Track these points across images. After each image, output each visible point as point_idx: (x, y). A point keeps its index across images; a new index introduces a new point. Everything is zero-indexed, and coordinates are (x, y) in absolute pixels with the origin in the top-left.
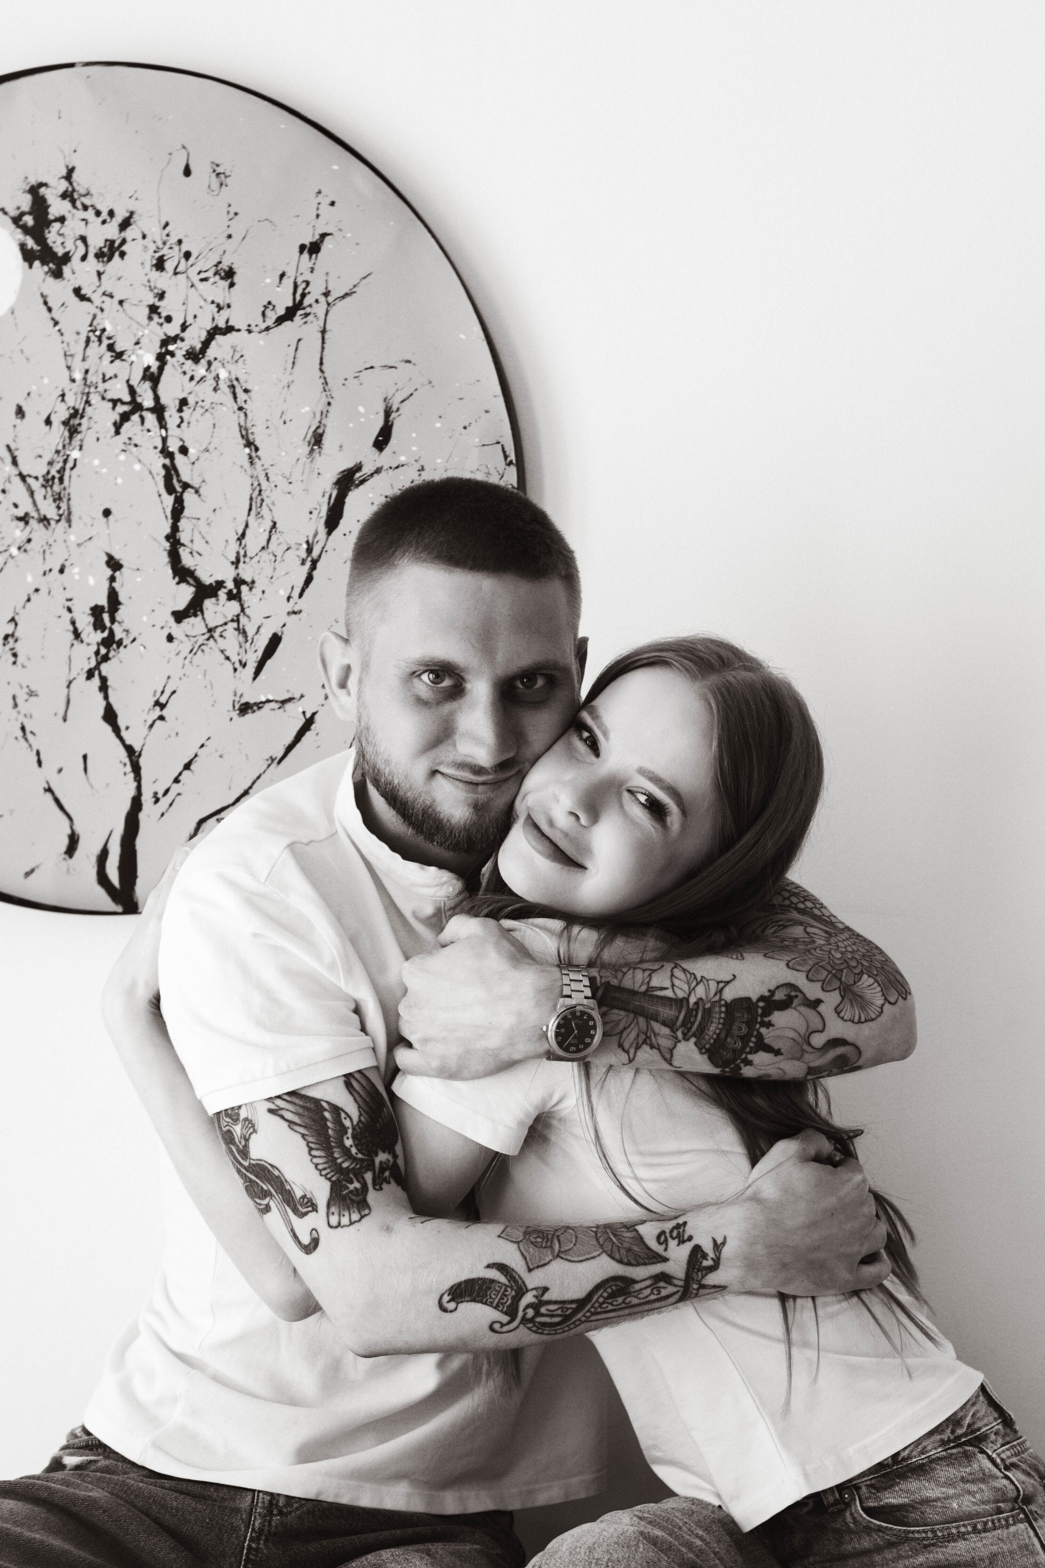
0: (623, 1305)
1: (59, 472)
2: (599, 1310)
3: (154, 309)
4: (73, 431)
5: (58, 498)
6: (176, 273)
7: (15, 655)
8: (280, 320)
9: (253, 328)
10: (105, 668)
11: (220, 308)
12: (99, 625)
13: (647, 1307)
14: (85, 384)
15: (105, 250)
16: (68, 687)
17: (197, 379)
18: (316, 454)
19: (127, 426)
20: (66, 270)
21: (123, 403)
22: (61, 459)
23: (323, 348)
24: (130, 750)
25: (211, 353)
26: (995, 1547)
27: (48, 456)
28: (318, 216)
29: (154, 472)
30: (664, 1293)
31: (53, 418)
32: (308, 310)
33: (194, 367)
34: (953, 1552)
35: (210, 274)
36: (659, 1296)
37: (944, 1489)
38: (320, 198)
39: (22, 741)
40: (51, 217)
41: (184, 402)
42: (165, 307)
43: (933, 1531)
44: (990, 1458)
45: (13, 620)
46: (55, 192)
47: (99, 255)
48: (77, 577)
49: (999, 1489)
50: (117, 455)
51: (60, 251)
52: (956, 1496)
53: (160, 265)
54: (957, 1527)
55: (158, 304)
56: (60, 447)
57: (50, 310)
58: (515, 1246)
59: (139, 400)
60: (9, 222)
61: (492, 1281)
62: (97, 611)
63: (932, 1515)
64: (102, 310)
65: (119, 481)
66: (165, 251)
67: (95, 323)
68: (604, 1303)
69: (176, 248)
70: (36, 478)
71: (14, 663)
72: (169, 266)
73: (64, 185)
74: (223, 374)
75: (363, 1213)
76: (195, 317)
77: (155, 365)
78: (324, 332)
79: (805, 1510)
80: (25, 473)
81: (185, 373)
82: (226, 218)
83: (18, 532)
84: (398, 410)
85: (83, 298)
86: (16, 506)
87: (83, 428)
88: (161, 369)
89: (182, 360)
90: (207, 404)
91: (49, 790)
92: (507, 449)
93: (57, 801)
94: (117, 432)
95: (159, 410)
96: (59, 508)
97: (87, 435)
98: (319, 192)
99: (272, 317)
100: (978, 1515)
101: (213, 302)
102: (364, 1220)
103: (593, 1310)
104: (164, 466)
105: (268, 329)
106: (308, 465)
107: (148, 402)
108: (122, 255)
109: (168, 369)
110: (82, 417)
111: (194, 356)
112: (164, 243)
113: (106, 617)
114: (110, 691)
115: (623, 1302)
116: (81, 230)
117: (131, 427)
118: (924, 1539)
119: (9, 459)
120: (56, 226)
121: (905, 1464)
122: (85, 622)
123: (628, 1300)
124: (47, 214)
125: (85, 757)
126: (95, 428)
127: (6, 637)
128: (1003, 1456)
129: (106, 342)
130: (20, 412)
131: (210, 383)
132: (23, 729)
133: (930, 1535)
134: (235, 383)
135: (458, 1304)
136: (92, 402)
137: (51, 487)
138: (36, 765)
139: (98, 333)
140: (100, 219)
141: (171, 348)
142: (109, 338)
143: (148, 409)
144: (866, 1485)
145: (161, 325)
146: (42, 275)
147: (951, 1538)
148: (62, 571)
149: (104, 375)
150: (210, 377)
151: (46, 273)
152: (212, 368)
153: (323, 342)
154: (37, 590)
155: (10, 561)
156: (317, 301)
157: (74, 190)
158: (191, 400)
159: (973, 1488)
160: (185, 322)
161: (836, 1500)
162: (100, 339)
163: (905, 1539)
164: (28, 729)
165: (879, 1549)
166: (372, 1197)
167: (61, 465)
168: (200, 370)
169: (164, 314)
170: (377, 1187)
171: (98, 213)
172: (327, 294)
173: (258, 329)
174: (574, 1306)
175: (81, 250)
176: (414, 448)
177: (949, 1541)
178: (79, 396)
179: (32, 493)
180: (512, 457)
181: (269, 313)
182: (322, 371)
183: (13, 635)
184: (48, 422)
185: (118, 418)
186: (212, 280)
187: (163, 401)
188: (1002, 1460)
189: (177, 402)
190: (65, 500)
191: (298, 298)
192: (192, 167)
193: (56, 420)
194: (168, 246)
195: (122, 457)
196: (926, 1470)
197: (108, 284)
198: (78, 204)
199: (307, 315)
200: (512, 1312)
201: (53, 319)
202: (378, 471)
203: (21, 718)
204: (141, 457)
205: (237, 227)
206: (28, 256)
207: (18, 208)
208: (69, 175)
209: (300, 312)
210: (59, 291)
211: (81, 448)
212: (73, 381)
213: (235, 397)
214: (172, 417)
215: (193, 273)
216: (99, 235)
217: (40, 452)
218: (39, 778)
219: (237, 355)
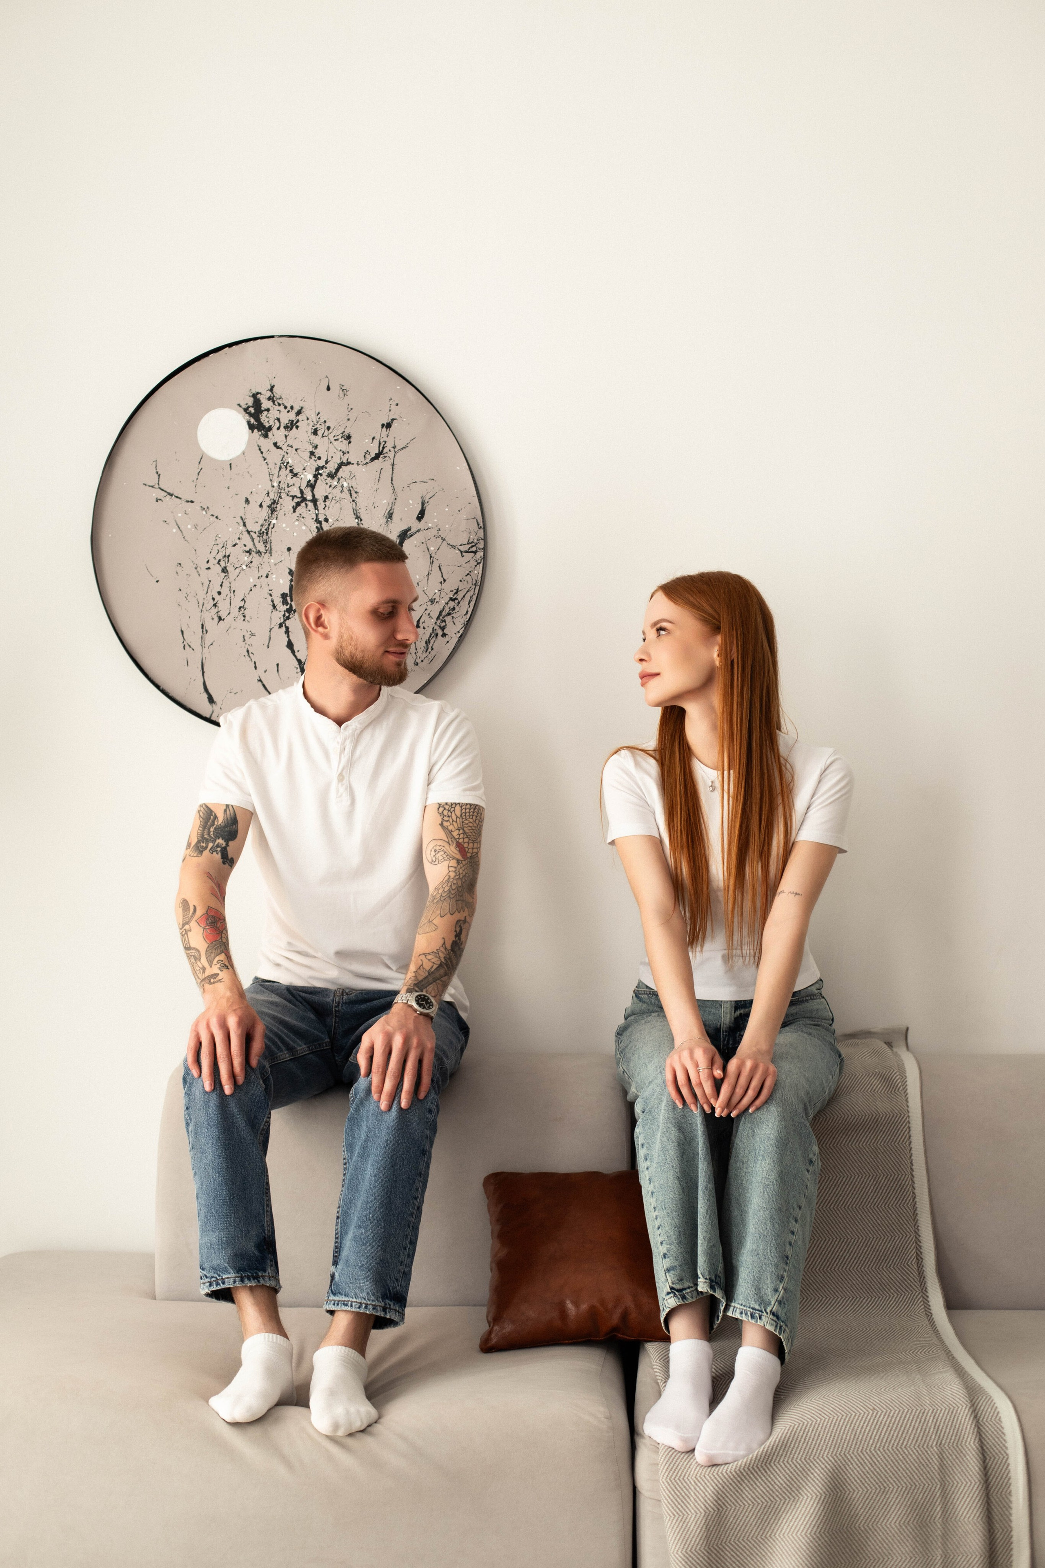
1: (266, 530)
3: (312, 453)
4: (273, 511)
5: (265, 542)
6: (323, 437)
7: (244, 616)
8: (373, 459)
9: (360, 463)
10: (287, 622)
11: (344, 453)
12: (285, 602)
14: (279, 488)
15: (289, 425)
16: (270, 631)
17: (333, 486)
18: (389, 523)
19: (299, 508)
20: (270, 434)
21: (297, 498)
22: (267, 524)
23: (393, 473)
24: (299, 661)
25: (340, 474)
27: (261, 522)
28: (390, 410)
29: (312, 530)
31: (263, 504)
32: (386, 455)
33: (331, 481)
35: (339, 437)
38: (391, 402)
39: (247, 657)
40: (263, 409)
41: (326, 497)
42: (318, 453)
45: (243, 599)
46: (265, 397)
47: (286, 427)
48: (274, 580)
50: (294, 522)
51: (267, 425)
53: (315, 432)
55: (314, 451)
56: (267, 518)
57: (262, 453)
59: (305, 496)
60: (242, 411)
62: (284, 596)
64: (287, 453)
65: (295, 534)
66: (318, 426)
67: (284, 459)
69: (323, 425)
70: (255, 532)
71: (244, 620)
72: (320, 433)
73: (269, 394)
74: (345, 484)
76: (332, 457)
77: (313, 480)
78: (393, 465)
80: (250, 530)
81: (327, 484)
82: (347, 410)
83: (246, 558)
84: (428, 502)
85: (278, 447)
86: (245, 546)
87: (278, 509)
88: (316, 482)
89: (326, 478)
90: (337, 499)
91: (260, 680)
92: (479, 521)
93: (264, 686)
94: (294, 511)
95: (314, 501)
96: (266, 547)
97: (280, 513)
98: (391, 399)
99: (369, 458)
101: (341, 450)
104: (317, 527)
105: (367, 463)
106: (385, 528)
107: (309, 497)
108: (297, 427)
109: (319, 482)
110: (277, 504)
111: (331, 476)
112: (318, 422)
113: (288, 598)
114: (290, 633)
116: (277, 415)
117: (301, 509)
119: (242, 524)
120: (266, 413)
122: (278, 601)
124: (261, 407)
125: (278, 665)
126: (284, 509)
127: (240, 608)
129: (289, 469)
130: (247, 501)
131: (339, 488)
132: (248, 651)
134: (351, 489)
136: (283, 497)
137: (262, 537)
138: (254, 668)
139: (285, 464)
140: (287, 410)
141: (320, 472)
142: (291, 467)
143: (309, 501)
145: (316, 461)
146: (259, 436)
148: (267, 577)
149: (288, 484)
150: (339, 486)
151: (260, 435)
152: (340, 482)
153: (393, 470)
154: (255, 586)
155: (242, 571)
156: (390, 451)
157: (274, 396)
158: (330, 497)
160: (327, 460)
162: (286, 468)
164: (250, 652)
167: (267, 526)
168: (335, 483)
169: (317, 456)
171: (286, 407)
172: (394, 447)
173: (362, 463)
175: (277, 425)
176: (436, 520)
178: (276, 494)
179: (253, 540)
180: (481, 525)
181: (367, 456)
182: (392, 484)
183: (243, 607)
184: (261, 506)
185: (295, 504)
186: (340, 440)
187: (316, 497)
189: (323, 497)
190: (269, 543)
191: (381, 449)
192: (330, 386)
193: (265, 505)
194: (319, 423)
195: (297, 523)
197: (290, 441)
198: (276, 403)
199: (385, 457)
201: (263, 457)
202: (418, 531)
203: (247, 646)
204: (306, 523)
205: (352, 416)
206: (251, 427)
207: (247, 404)
208: (271, 390)
209: (381, 456)
210: (266, 444)
211: (277, 519)
212: (273, 487)
213: (351, 496)
214: (321, 504)
215: (331, 436)
216: (286, 418)
217: (257, 520)
218: (255, 675)
219: (352, 476)
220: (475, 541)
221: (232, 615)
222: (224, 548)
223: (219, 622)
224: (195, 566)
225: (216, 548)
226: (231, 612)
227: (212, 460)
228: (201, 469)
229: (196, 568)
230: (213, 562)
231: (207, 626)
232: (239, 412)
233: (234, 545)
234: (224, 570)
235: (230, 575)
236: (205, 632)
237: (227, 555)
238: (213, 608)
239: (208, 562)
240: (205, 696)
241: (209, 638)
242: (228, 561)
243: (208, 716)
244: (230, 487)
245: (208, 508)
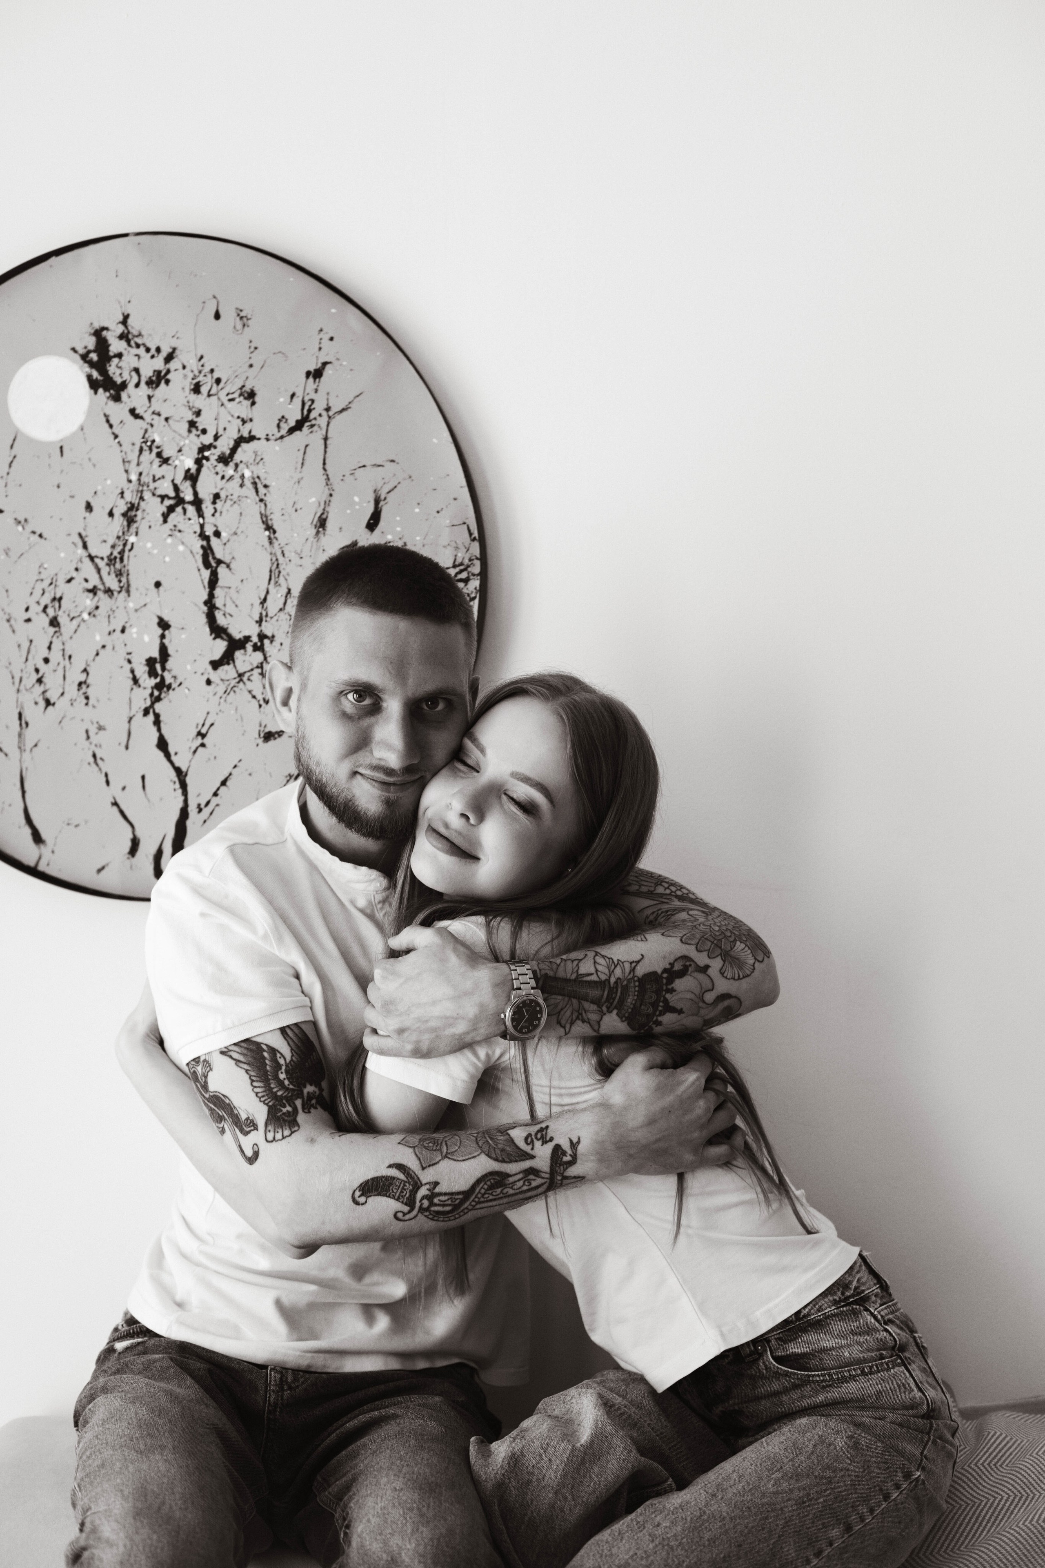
0: (501, 1195)
1: (120, 553)
2: (482, 1199)
3: (192, 424)
4: (131, 521)
5: (119, 574)
6: (209, 395)
7: (87, 698)
8: (291, 431)
9: (270, 437)
10: (158, 707)
11: (244, 422)
12: (152, 673)
13: (521, 1196)
14: (139, 484)
15: (154, 378)
16: (129, 722)
17: (227, 477)
18: (321, 535)
19: (172, 516)
20: (124, 395)
21: (169, 498)
22: (121, 543)
23: (325, 452)
24: (178, 771)
25: (238, 457)
26: (880, 1386)
27: (111, 540)
28: (320, 349)
29: (194, 552)
30: (534, 1184)
31: (115, 511)
32: (313, 422)
33: (224, 468)
34: (847, 1391)
35: (236, 395)
36: (530, 1187)
37: (837, 1341)
38: (322, 335)
39: (94, 765)
40: (111, 354)
41: (217, 496)
42: (201, 422)
43: (830, 1375)
44: (872, 1314)
45: (85, 670)
46: (114, 334)
47: (149, 383)
48: (135, 636)
49: (881, 1340)
50: (165, 539)
51: (119, 380)
52: (849, 1346)
53: (197, 389)
54: (849, 1371)
55: (195, 419)
56: (121, 534)
57: (111, 426)
58: (411, 1150)
59: (182, 495)
60: (78, 358)
61: (393, 1178)
62: (151, 662)
63: (829, 1361)
64: (152, 425)
65: (167, 559)
66: (201, 378)
67: (147, 436)
68: (485, 1193)
69: (209, 376)
70: (102, 559)
71: (87, 704)
72: (204, 390)
73: (121, 329)
74: (247, 474)
75: (293, 1130)
76: (225, 429)
77: (193, 468)
78: (326, 439)
79: (727, 1361)
80: (93, 554)
82: (248, 351)
83: (89, 602)
84: (385, 499)
85: (137, 416)
86: (86, 580)
87: (138, 518)
88: (199, 471)
89: (215, 463)
90: (235, 498)
91: (115, 804)
92: (471, 528)
93: (122, 813)
94: (165, 521)
95: (197, 503)
96: (120, 581)
97: (142, 524)
98: (321, 330)
99: (285, 428)
100: (865, 1361)
101: (238, 417)
102: (293, 1135)
103: (477, 1200)
104: (202, 547)
105: (282, 437)
106: (315, 544)
107: (189, 496)
108: (167, 382)
109: (204, 470)
110: (137, 509)
111: (225, 460)
112: (200, 372)
113: (158, 667)
114: (162, 725)
115: (501, 1192)
116: (134, 363)
117: (176, 517)
118: (822, 1381)
119: (80, 544)
120: (115, 360)
121: (805, 1320)
122: (142, 671)
123: (505, 1191)
124: (108, 351)
125: (143, 777)
126: (148, 518)
127: (80, 684)
128: (882, 1313)
129: (155, 451)
130: (89, 507)
131: (237, 481)
132: (94, 756)
133: (827, 1378)
134: (257, 480)
135: (367, 1197)
136: (145, 498)
137: (114, 565)
138: (104, 784)
139: (149, 444)
140: (150, 354)
141: (206, 454)
142: (158, 447)
143: (189, 503)
144: (775, 1339)
145: (198, 436)
146: (105, 400)
147: (844, 1380)
148: (123, 631)
149: (154, 477)
150: (237, 476)
151: (108, 398)
152: (239, 469)
153: (326, 447)
154: (104, 647)
155: (83, 624)
156: (320, 415)
157: (129, 332)
158: (223, 495)
159: (861, 1339)
160: (217, 433)
161: (751, 1351)
162: (150, 448)
163: (807, 1381)
164: (98, 756)
165: (786, 1391)
166: (301, 1118)
167: (121, 548)
168: (230, 471)
169: (200, 428)
170: (306, 1111)
171: (148, 350)
172: (328, 409)
173: (274, 438)
174: (461, 1197)
175: (135, 379)
176: (399, 529)
177: (842, 1383)
178: (135, 493)
179: (99, 570)
180: (476, 534)
181: (282, 424)
182: (325, 469)
183: (85, 682)
184: (111, 514)
185: (165, 510)
186: (237, 400)
187: (201, 496)
188: (882, 1316)
189: (212, 497)
190: (125, 575)
191: (305, 412)
192: (221, 312)
193: (117, 513)
194: (203, 374)
195: (169, 540)
196: (823, 1325)
197: (156, 406)
198: (132, 343)
199: (312, 426)
200: (411, 1203)
201: (113, 433)
203: (93, 748)
204: (184, 540)
205: (257, 359)
206: (94, 385)
207: (86, 347)
208: (125, 321)
209: (307, 424)
210: (118, 412)
211: (137, 534)
212: (130, 481)
213: (257, 492)
214: (208, 509)
215: (222, 395)
216: (149, 366)
217: (105, 538)
218: (107, 795)
219: (258, 459)
220: (466, 562)
221: (67, 696)
222: (53, 586)
223: (46, 708)
224: (7, 617)
225: (39, 586)
226: (66, 691)
227: (31, 441)
228: (15, 457)
229: (8, 621)
230: (36, 609)
231: (27, 716)
232: (74, 361)
233: (69, 581)
234: (54, 622)
235: (63, 629)
236: (24, 725)
237: (58, 596)
238: (37, 685)
239: (27, 609)
240: (28, 831)
241: (30, 736)
242: (60, 607)
243: (32, 863)
244: (61, 486)
245: (26, 520)
